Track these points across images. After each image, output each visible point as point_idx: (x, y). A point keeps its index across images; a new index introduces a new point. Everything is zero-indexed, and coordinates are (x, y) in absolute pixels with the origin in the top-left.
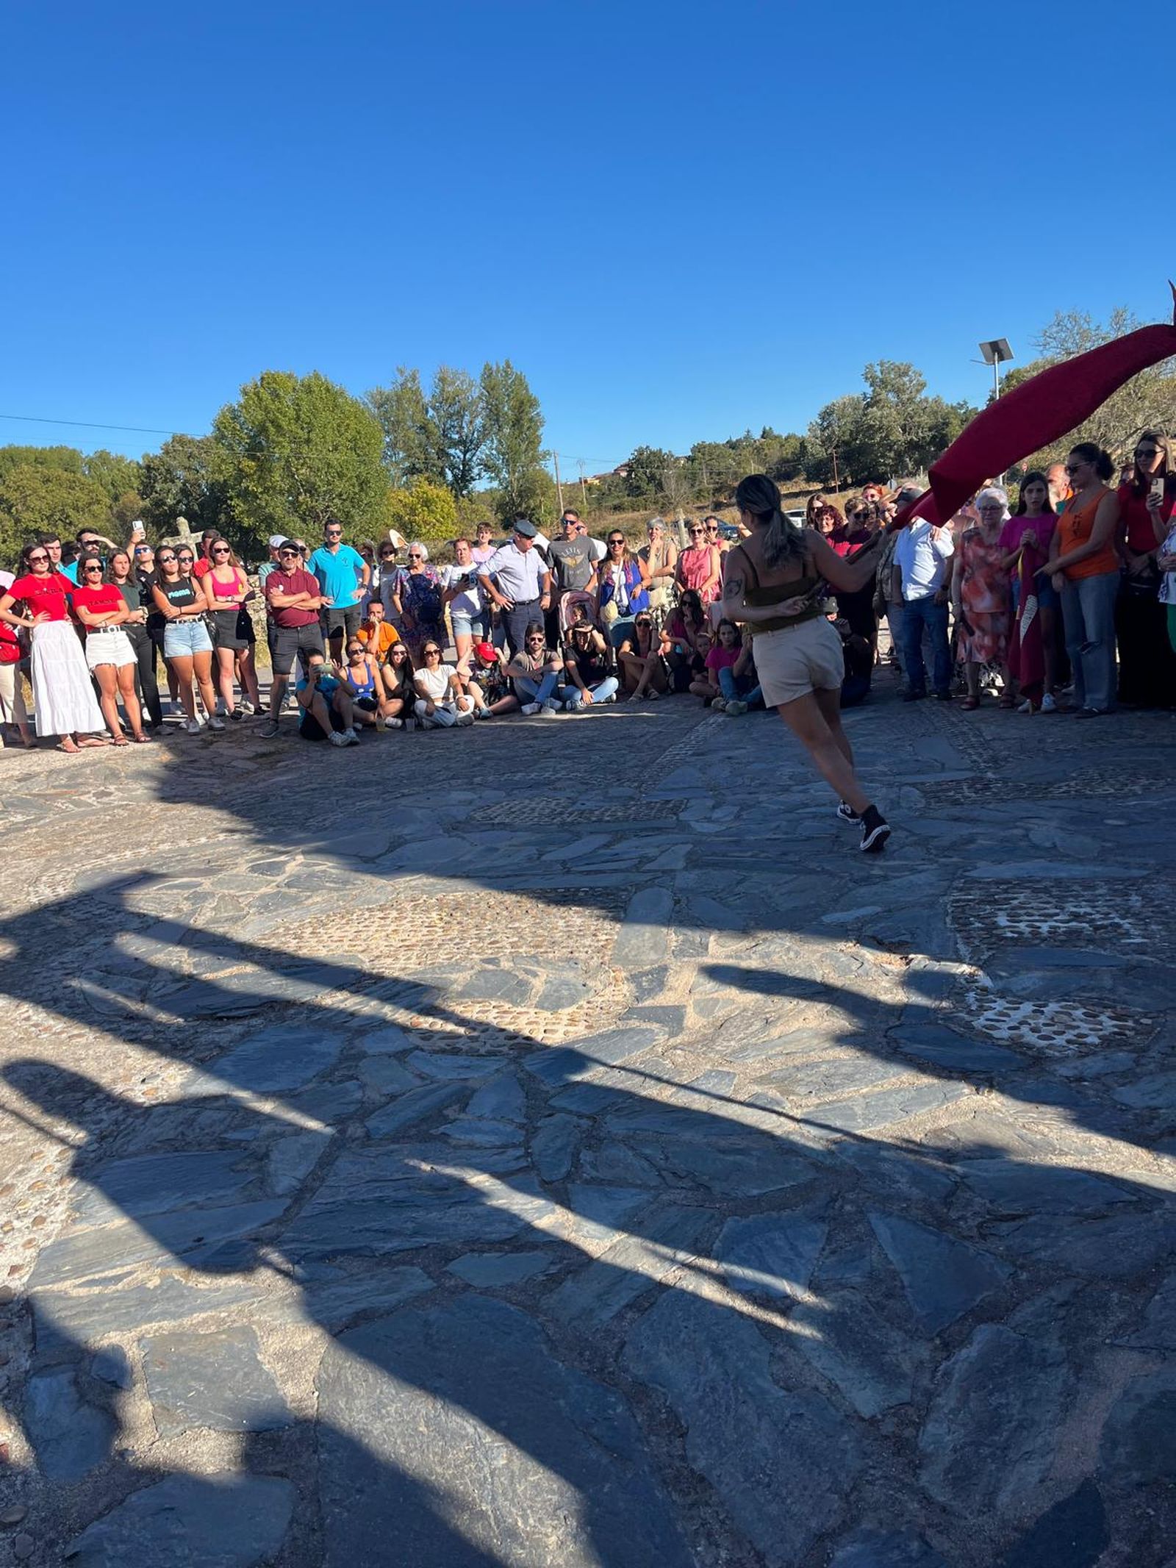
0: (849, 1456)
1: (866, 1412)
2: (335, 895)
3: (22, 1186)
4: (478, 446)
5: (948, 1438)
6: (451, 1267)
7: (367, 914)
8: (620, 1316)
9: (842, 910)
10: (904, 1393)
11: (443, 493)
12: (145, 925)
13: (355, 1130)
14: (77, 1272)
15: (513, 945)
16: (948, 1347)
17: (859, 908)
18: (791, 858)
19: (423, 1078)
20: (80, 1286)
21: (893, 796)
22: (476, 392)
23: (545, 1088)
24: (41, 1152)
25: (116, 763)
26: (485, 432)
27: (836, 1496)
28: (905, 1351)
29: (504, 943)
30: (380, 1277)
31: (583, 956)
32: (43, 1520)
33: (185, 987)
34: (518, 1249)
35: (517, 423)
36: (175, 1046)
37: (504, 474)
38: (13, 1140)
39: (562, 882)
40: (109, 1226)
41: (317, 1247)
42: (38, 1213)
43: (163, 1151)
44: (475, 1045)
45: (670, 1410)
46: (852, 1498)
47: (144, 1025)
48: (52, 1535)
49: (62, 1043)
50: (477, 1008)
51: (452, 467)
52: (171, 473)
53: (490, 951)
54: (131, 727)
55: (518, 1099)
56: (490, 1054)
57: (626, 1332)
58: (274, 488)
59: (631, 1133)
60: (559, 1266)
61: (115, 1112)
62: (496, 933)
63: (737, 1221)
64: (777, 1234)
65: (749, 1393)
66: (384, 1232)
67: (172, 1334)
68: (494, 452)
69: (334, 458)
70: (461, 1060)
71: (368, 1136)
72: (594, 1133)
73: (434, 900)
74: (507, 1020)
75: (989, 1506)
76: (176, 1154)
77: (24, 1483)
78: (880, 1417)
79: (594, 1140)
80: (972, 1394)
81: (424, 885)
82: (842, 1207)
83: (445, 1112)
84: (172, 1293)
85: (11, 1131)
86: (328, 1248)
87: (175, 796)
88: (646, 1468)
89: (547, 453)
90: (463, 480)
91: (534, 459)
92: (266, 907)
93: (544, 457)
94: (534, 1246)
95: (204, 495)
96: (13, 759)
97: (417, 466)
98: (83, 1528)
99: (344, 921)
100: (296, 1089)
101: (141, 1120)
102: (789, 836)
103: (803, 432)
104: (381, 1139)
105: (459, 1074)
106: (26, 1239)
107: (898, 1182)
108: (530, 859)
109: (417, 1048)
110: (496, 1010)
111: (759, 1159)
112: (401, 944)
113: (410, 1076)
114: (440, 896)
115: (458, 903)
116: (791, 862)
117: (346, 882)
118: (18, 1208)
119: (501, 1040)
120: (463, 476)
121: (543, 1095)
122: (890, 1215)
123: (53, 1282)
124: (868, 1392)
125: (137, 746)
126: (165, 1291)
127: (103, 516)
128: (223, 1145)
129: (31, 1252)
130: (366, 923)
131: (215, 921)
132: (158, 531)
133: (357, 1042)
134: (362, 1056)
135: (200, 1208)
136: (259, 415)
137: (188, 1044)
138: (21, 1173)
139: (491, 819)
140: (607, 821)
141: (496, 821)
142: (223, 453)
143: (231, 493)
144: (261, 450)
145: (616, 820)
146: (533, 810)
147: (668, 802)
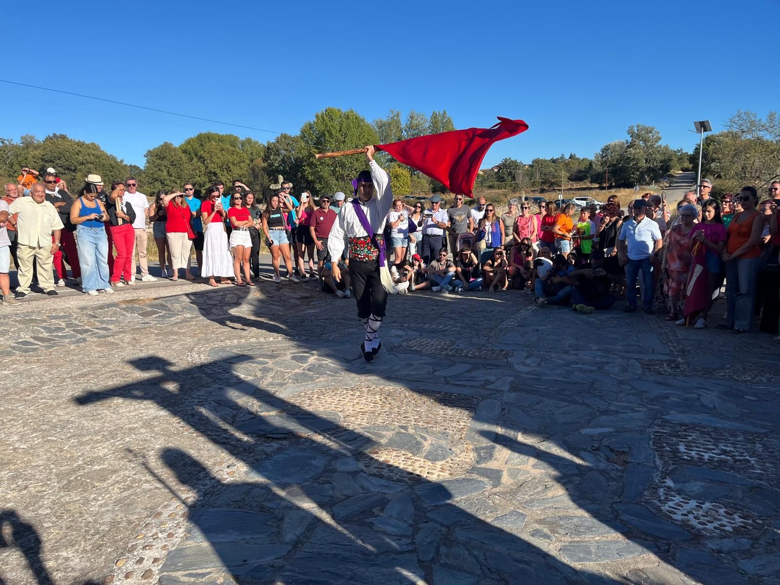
7: (345, 392)
11: (405, 172)
15: (416, 420)
19: (364, 489)
22: (427, 125)
29: (411, 418)
31: (451, 432)
39: (443, 389)
41: (301, 576)
44: (391, 474)
50: (394, 452)
53: (404, 422)
56: (399, 481)
62: (408, 413)
70: (383, 482)
73: (377, 389)
74: (409, 463)
81: (374, 380)
83: (372, 511)
99: (333, 394)
103: (591, 157)
104: (339, 520)
105: (382, 489)
108: (428, 373)
109: (362, 471)
110: (404, 457)
112: (360, 410)
113: (357, 487)
114: (380, 387)
115: (390, 392)
117: (336, 372)
119: (405, 474)
127: (245, 169)
128: (262, 509)
129: (165, 552)
130: (344, 396)
131: (271, 384)
132: (269, 178)
133: (333, 463)
134: (335, 471)
135: (247, 543)
136: (323, 128)
137: (252, 450)
138: (166, 506)
139: (411, 347)
140: (470, 357)
141: (413, 349)
142: (303, 144)
143: (305, 163)
144: (321, 145)
145: (475, 357)
146: (432, 345)
147: (503, 350)
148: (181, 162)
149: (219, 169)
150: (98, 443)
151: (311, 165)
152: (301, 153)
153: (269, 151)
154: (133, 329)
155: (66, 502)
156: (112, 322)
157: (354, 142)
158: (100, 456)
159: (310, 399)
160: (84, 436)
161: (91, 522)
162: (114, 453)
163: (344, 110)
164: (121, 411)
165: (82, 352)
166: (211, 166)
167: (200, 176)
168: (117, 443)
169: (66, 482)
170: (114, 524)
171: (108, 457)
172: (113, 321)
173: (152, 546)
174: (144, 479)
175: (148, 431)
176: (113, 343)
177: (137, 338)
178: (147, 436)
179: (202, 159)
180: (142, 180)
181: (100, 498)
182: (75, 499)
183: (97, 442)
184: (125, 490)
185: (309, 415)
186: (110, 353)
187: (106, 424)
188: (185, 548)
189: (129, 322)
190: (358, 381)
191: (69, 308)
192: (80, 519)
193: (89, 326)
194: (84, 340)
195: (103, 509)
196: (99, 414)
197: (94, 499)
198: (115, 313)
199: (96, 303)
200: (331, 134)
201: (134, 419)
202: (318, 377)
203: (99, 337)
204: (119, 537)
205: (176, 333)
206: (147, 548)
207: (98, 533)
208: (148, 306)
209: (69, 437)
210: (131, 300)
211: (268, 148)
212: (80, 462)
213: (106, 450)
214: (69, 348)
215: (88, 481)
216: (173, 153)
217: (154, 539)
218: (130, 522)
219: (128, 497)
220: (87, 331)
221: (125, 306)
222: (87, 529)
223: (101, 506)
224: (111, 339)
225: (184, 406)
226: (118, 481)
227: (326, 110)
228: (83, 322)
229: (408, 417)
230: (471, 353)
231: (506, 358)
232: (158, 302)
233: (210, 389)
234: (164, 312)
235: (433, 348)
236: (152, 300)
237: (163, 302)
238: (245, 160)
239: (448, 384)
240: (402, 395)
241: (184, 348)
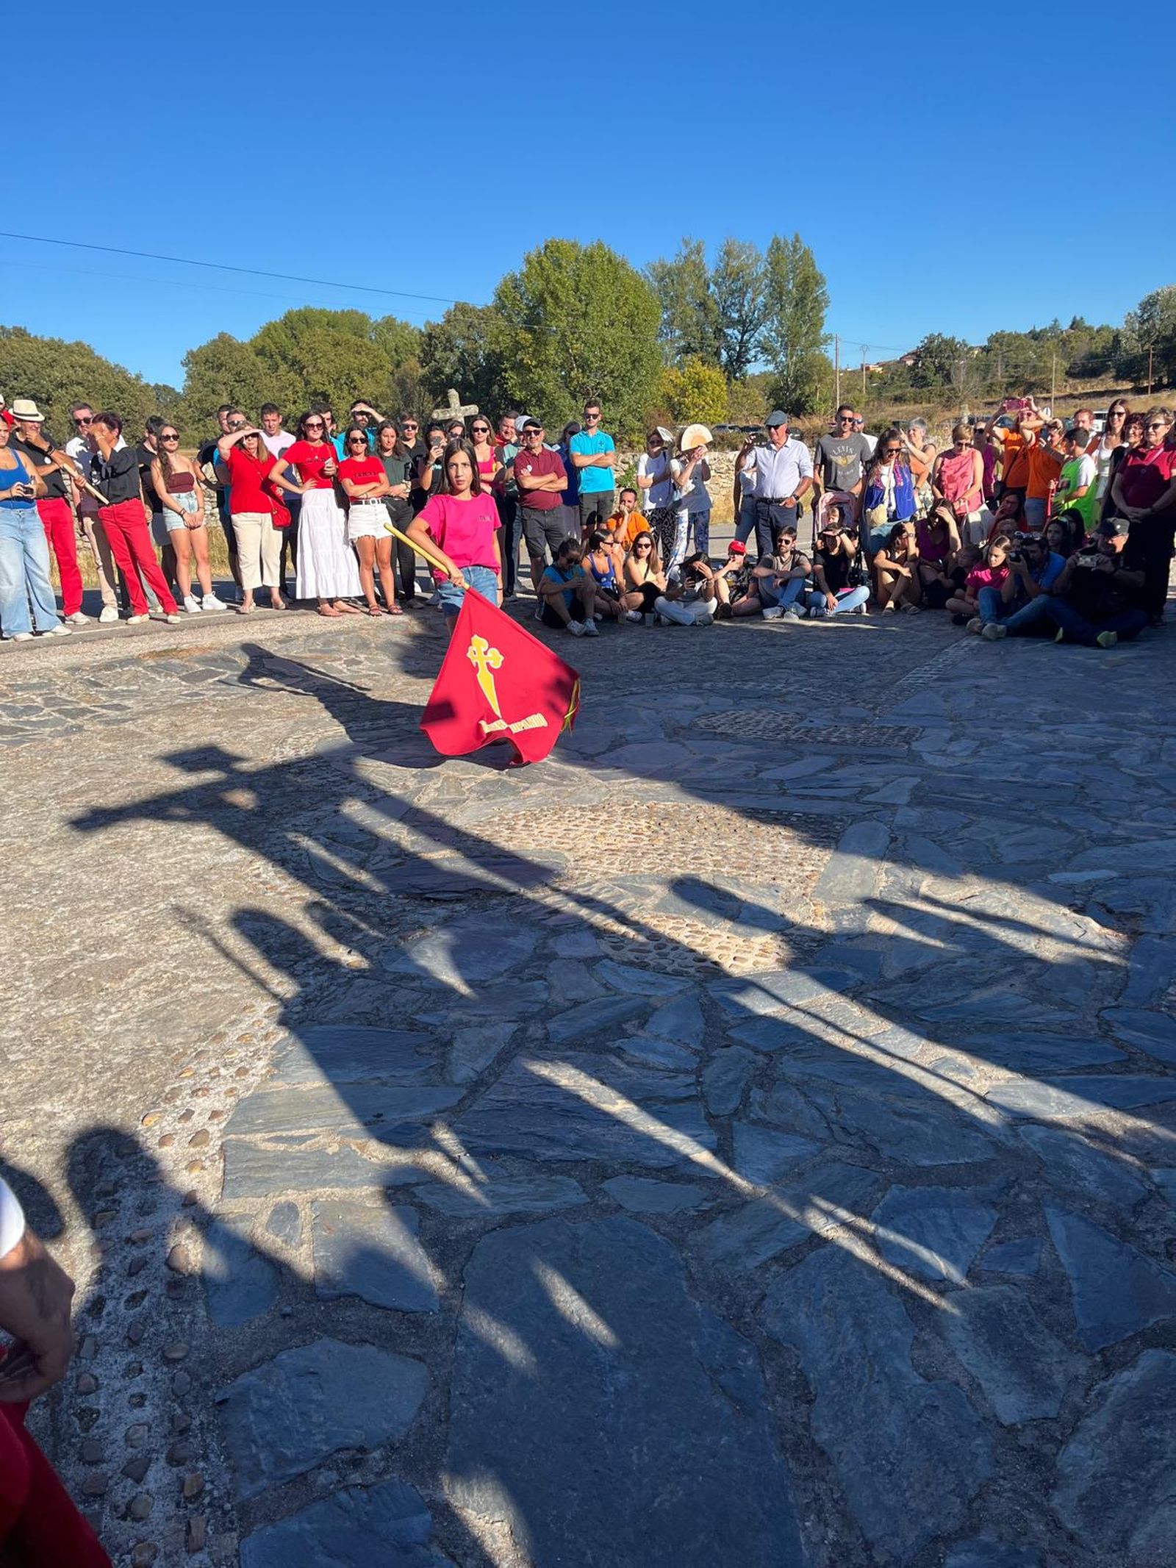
0: (980, 1461)
1: (1007, 1419)
2: (552, 789)
3: (233, 1035)
4: (756, 328)
5: (1091, 1463)
6: (605, 1185)
7: (578, 814)
8: (764, 1267)
9: (1073, 871)
10: (1051, 1408)
11: (716, 374)
12: (373, 798)
13: (535, 1030)
14: (268, 1127)
15: (716, 864)
16: (1109, 1367)
17: (1092, 870)
18: (1025, 805)
19: (608, 989)
20: (269, 1140)
21: (1154, 747)
22: (761, 268)
23: (726, 1018)
24: (253, 1006)
25: (368, 634)
26: (767, 311)
27: (959, 1500)
28: (1060, 1362)
29: (708, 860)
30: (537, 1182)
31: (785, 884)
32: (202, 1362)
33: (399, 864)
34: (673, 1180)
35: (800, 303)
36: (382, 921)
37: (781, 358)
38: (231, 990)
39: (775, 804)
40: (303, 1088)
41: (483, 1142)
42: (242, 1064)
43: (357, 1023)
44: (663, 962)
45: (801, 1373)
46: (975, 1505)
47: (358, 896)
48: (206, 1378)
49: (284, 903)
50: (671, 923)
51: (729, 348)
52: (450, 342)
53: (692, 867)
54: (385, 598)
55: (698, 1025)
56: (677, 973)
57: (768, 1285)
58: (547, 363)
59: (806, 1078)
60: (710, 1204)
61: (321, 978)
62: (701, 849)
63: (901, 1190)
64: (942, 1212)
65: (886, 1373)
66: (549, 1139)
67: (342, 1202)
68: (773, 334)
69: (610, 334)
70: (647, 976)
71: (547, 1038)
72: (769, 1072)
73: (645, 807)
74: (699, 941)
75: (1123, 1544)
76: (370, 1028)
77: (192, 1322)
78: (1020, 1427)
79: (766, 1079)
80: (1125, 1422)
81: (638, 790)
82: (1017, 1195)
83: (624, 1026)
84: (347, 1162)
85: (230, 982)
86: (494, 1145)
87: (420, 671)
88: (767, 1429)
89: (828, 338)
90: (736, 364)
91: (815, 343)
92: (486, 794)
93: (826, 341)
94: (690, 1180)
95: (481, 366)
96: (277, 620)
97: (692, 345)
98: (236, 1377)
99: (556, 818)
100: (485, 981)
101: (342, 990)
102: (1028, 781)
103: (1118, 323)
104: (558, 1044)
105: (643, 989)
106: (228, 1087)
107: (1085, 1179)
108: (747, 775)
109: (607, 956)
110: (689, 929)
111: (935, 1128)
112: (607, 847)
113: (596, 984)
114: (651, 803)
115: (668, 813)
116: (1026, 810)
117: (563, 777)
118: (226, 1056)
119: (690, 961)
120: (738, 360)
121: (723, 1025)
122: (1070, 1213)
123: (246, 1133)
124: (1012, 1398)
125: (390, 617)
126: (342, 1159)
127: (385, 382)
128: (413, 1026)
129: (231, 1100)
130: (577, 822)
131: (436, 802)
132: (434, 400)
133: (551, 942)
134: (553, 956)
135: (384, 1084)
136: (540, 285)
137: (395, 921)
138: (233, 1023)
139: (714, 728)
140: (834, 743)
141: (719, 730)
142: (503, 323)
143: (507, 365)
144: (539, 323)
145: (844, 743)
146: (758, 722)
147: (902, 728)
148: (256, 375)
149: (333, 385)
150: (108, 912)
151: (520, 367)
152: (498, 343)
153: (431, 341)
154: (170, 707)
155: (51, 1017)
156: (131, 694)
157: (606, 313)
158: (111, 936)
159: (511, 828)
160: (82, 900)
161: (96, 1050)
162: (137, 930)
163: (585, 244)
164: (149, 856)
165: (76, 751)
166: (316, 378)
167: (295, 402)
168: (143, 913)
169: (49, 982)
170: (140, 1053)
171: (126, 937)
172: (132, 691)
173: (207, 1090)
174: (193, 975)
175: (199, 890)
176: (133, 732)
177: (178, 723)
178: (198, 900)
179: (297, 367)
180: (180, 414)
181: (113, 1010)
182: (67, 1011)
183: (105, 909)
184: (158, 994)
185: (506, 857)
186: (129, 751)
187: (122, 880)
188: (268, 1094)
189: (163, 693)
190: (606, 794)
191: (48, 669)
192: (77, 1046)
193: (88, 702)
194: (80, 728)
195: (118, 1029)
196: (110, 862)
197: (103, 1010)
198: (136, 677)
199: (98, 658)
200: (556, 298)
201: (174, 870)
202: (528, 788)
203: (107, 723)
204: (148, 1076)
205: (254, 712)
206: (200, 1093)
207: (110, 1069)
208: (197, 662)
209: (55, 904)
210: (165, 651)
211: (430, 336)
212: (76, 948)
213: (123, 925)
214: (51, 744)
215: (91, 979)
216: (237, 355)
217: (212, 1078)
218: (168, 1050)
219: (164, 1007)
220: (83, 712)
221: (153, 664)
222: (90, 1062)
223: (115, 1022)
224: (129, 726)
225: (267, 844)
226: (145, 980)
227: (546, 247)
228: (76, 695)
229: (701, 858)
230: (837, 734)
231: (908, 743)
232: (216, 653)
233: (318, 813)
234: (229, 673)
235: (760, 727)
236: (204, 650)
237: (227, 654)
238: (383, 363)
239: (784, 794)
240: (691, 817)
241: (267, 739)
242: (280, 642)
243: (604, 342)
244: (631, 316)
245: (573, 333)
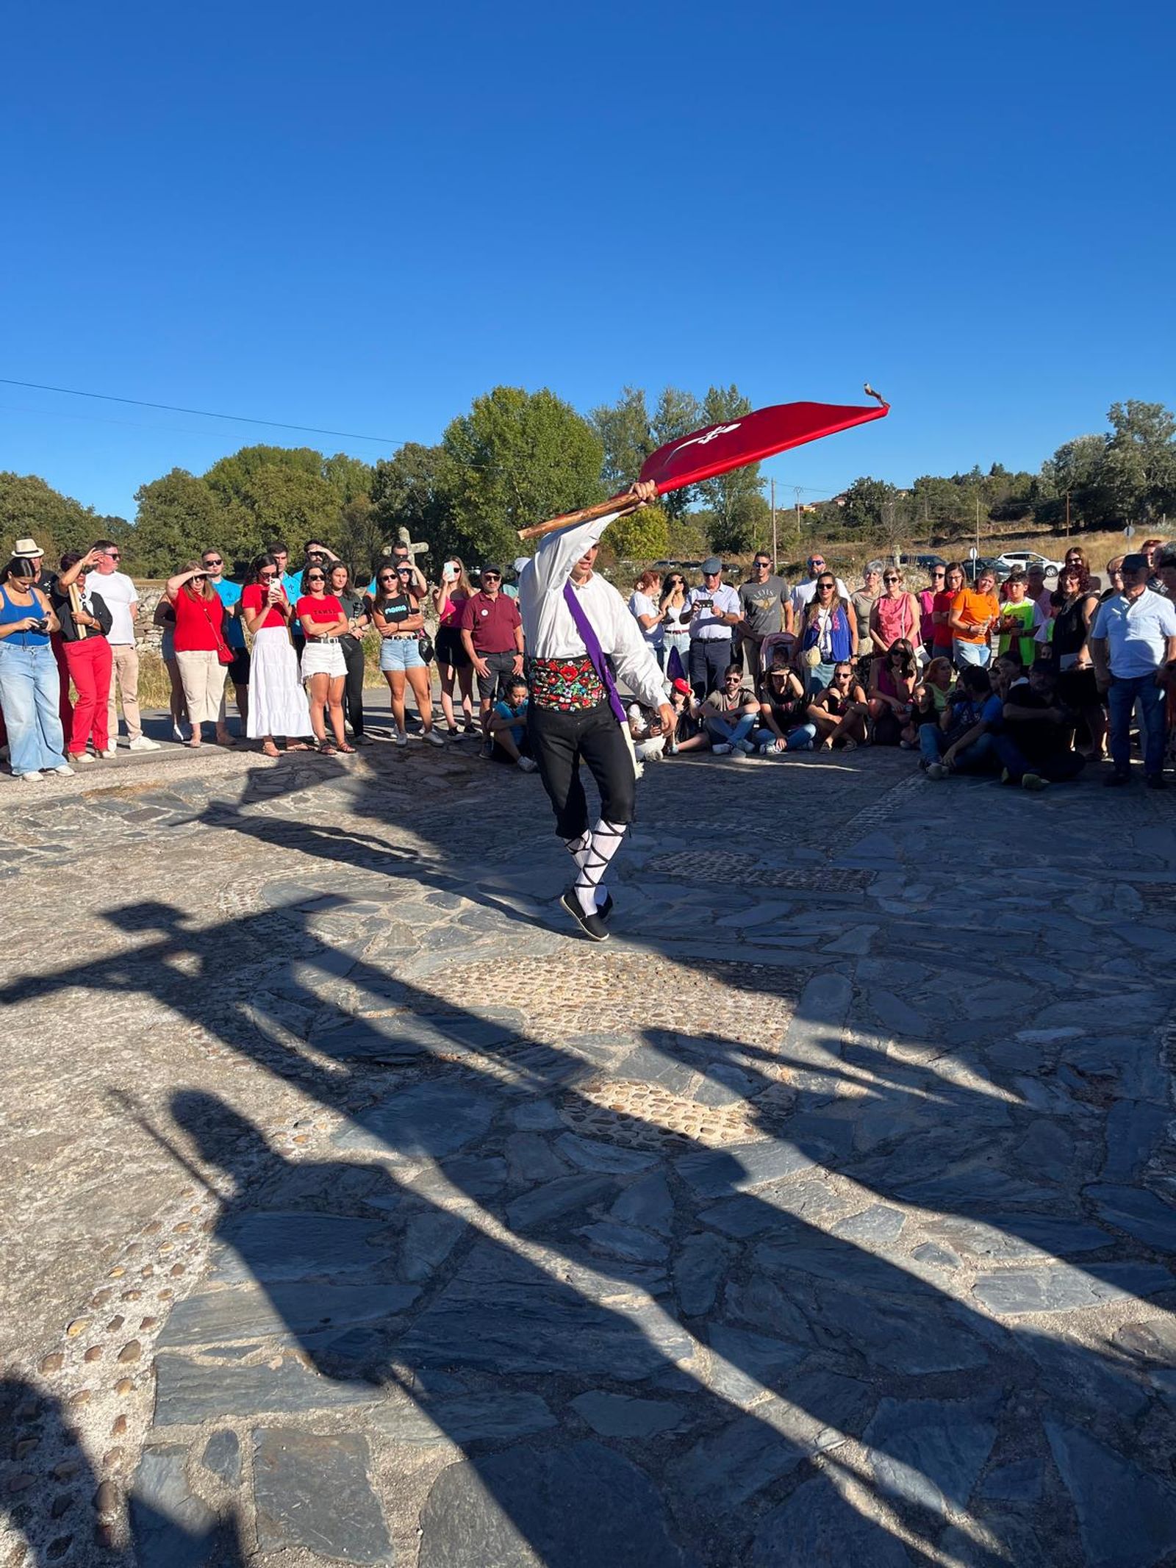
7: (534, 965)
11: (658, 513)
15: (677, 1021)
19: (570, 1166)
29: (669, 1017)
30: (500, 1400)
33: (348, 1023)
37: (720, 498)
41: (440, 1352)
44: (627, 1134)
52: (400, 479)
54: (335, 735)
55: (666, 1208)
58: (494, 500)
62: (662, 1005)
66: (512, 1346)
69: (556, 475)
70: (611, 1151)
73: (601, 958)
74: (664, 1110)
83: (589, 1210)
84: (292, 1378)
86: (452, 1354)
89: (764, 481)
90: (676, 503)
91: (751, 485)
92: (437, 943)
93: (762, 483)
99: (510, 969)
102: (986, 929)
105: (608, 1167)
108: (704, 922)
109: (568, 1128)
112: (564, 1003)
113: (557, 1163)
114: (606, 955)
115: (626, 965)
117: (517, 924)
119: (655, 1134)
120: (678, 499)
126: (286, 1375)
127: (335, 517)
128: (363, 1211)
129: (165, 1305)
130: (532, 975)
131: (386, 953)
132: (383, 534)
134: (511, 1130)
135: (332, 1282)
136: (488, 428)
137: (345, 1089)
138: (169, 1209)
139: (669, 870)
140: (790, 887)
141: (673, 873)
142: (450, 463)
143: (454, 502)
144: (486, 463)
145: (798, 887)
146: (713, 864)
147: (856, 872)
148: (208, 508)
149: (283, 519)
150: (38, 1080)
151: (466, 504)
152: (446, 481)
153: (382, 478)
154: (111, 848)
156: (71, 835)
157: (552, 455)
158: (40, 1109)
159: (464, 982)
161: (19, 1244)
162: (68, 1102)
163: (533, 391)
164: (84, 1016)
165: (10, 896)
166: (267, 512)
167: (245, 535)
168: (76, 1081)
170: (66, 1248)
171: (56, 1110)
172: (73, 831)
173: (139, 1292)
174: (127, 1153)
175: (137, 1054)
176: (72, 876)
177: (119, 866)
178: (135, 1065)
179: (247, 499)
180: (131, 545)
181: (39, 1195)
183: (35, 1079)
184: (88, 1177)
185: (460, 1014)
186: (66, 896)
188: (206, 1296)
189: (104, 833)
193: (25, 843)
194: (16, 871)
195: (44, 1218)
197: (27, 1196)
198: (77, 816)
199: (38, 796)
200: (504, 441)
201: (110, 1031)
202: (480, 937)
203: (45, 866)
204: (75, 1275)
205: (198, 854)
206: (131, 1296)
207: (34, 1267)
208: (141, 800)
210: (108, 789)
211: (381, 474)
213: (55, 1095)
215: (16, 1159)
216: (190, 489)
217: (145, 1278)
218: (97, 1244)
219: (95, 1191)
220: (20, 853)
221: (95, 802)
222: (12, 1258)
223: (40, 1211)
224: (67, 869)
225: (209, 1001)
226: (75, 1160)
227: (495, 393)
228: (13, 835)
229: (662, 1015)
230: (791, 878)
231: (863, 888)
232: (161, 791)
233: (262, 966)
234: (173, 811)
235: (715, 870)
236: (148, 787)
237: (172, 792)
238: (334, 498)
239: (743, 943)
240: (650, 968)
241: (211, 883)
242: (226, 779)
243: (550, 481)
244: (576, 457)
245: (520, 474)
